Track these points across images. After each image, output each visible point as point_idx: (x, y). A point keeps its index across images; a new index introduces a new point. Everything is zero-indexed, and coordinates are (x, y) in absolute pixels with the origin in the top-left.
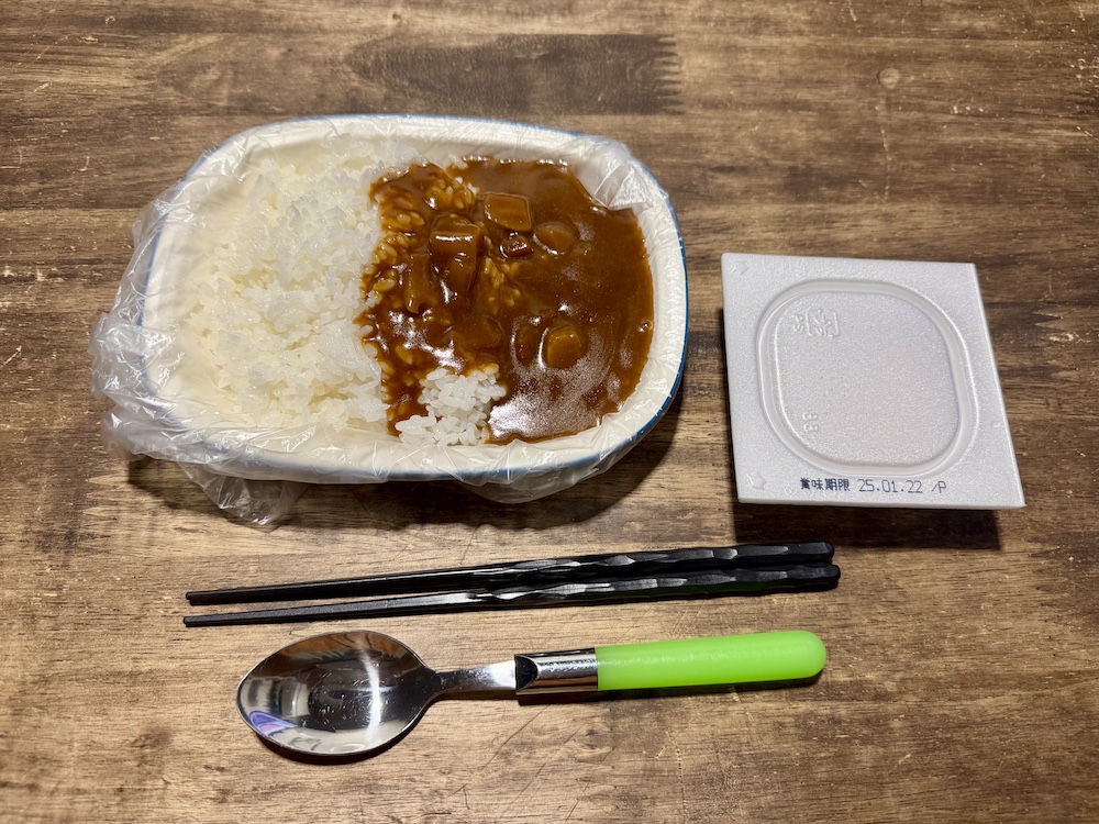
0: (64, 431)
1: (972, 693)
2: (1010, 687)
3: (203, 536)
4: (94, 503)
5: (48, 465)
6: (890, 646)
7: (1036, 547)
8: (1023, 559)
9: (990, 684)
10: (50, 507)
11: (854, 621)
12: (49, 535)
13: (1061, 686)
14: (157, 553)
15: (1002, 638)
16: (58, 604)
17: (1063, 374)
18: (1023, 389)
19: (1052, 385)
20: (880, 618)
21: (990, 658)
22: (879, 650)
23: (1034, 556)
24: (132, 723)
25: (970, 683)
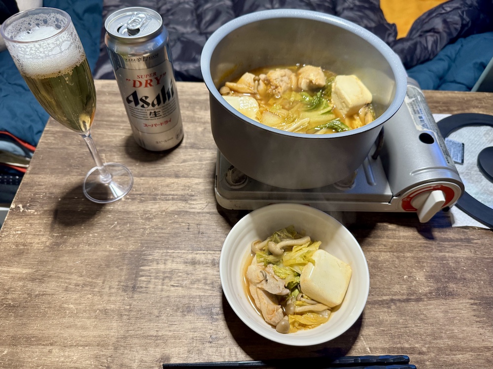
0: (132, 251)
1: (454, 353)
2: (468, 351)
3: (180, 288)
4: (142, 276)
5: (126, 262)
6: (423, 335)
7: (472, 301)
8: (468, 306)
9: (460, 350)
10: (127, 277)
11: (409, 325)
12: (127, 286)
13: (487, 351)
14: (164, 294)
15: (463, 334)
16: (130, 311)
17: (475, 241)
18: (462, 246)
19: (472, 245)
20: (419, 325)
21: (459, 340)
22: (419, 336)
23: (472, 304)
24: (156, 354)
25: (453, 349)
